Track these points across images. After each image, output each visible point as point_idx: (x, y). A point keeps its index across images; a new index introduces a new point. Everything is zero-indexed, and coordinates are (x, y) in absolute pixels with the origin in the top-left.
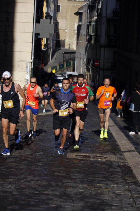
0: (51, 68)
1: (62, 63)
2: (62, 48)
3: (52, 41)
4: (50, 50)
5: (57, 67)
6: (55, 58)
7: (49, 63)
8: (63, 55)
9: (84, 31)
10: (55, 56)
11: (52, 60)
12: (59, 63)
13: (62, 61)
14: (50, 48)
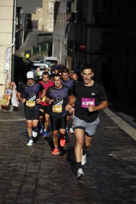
0: (24, 53)
1: (37, 47)
2: (34, 30)
3: (24, 22)
4: (22, 31)
5: (30, 51)
6: (28, 41)
7: (20, 47)
8: (37, 37)
9: (63, 9)
10: (27, 39)
11: (25, 43)
12: (33, 47)
13: (37, 44)
14: (22, 30)
